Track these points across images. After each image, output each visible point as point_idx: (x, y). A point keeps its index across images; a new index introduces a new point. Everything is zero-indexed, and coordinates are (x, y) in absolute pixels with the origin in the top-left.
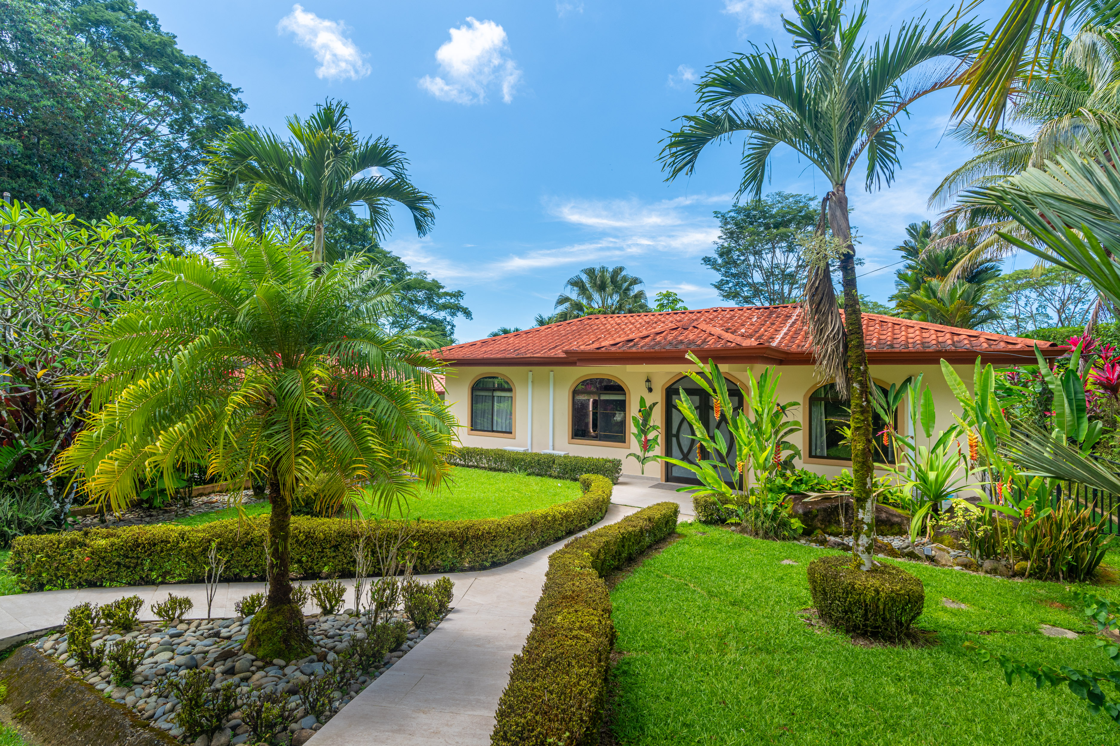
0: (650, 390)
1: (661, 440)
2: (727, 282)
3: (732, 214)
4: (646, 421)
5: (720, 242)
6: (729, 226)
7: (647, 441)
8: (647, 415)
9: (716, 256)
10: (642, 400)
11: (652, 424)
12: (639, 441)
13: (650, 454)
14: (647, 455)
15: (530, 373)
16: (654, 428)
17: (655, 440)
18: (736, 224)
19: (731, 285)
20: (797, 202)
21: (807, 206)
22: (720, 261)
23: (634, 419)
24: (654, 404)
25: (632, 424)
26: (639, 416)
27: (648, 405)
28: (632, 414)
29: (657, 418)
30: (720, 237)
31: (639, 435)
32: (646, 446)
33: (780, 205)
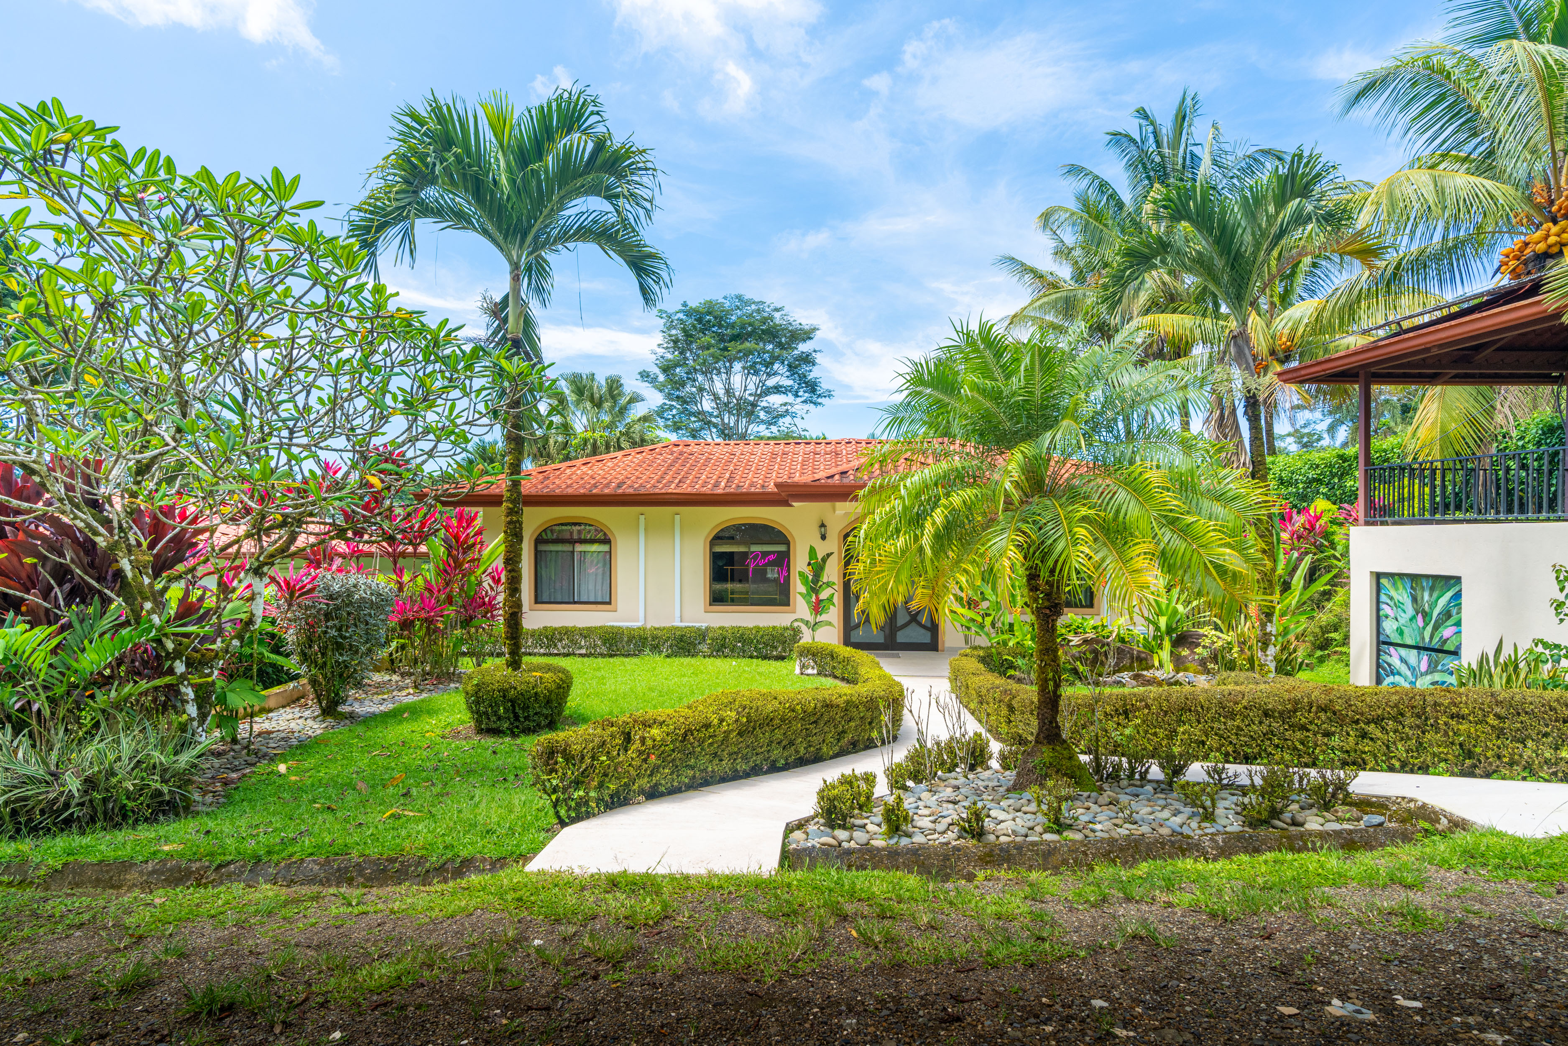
0: (823, 537)
1: (838, 599)
2: (671, 408)
3: (681, 316)
4: (817, 576)
5: (661, 351)
6: (674, 332)
7: (819, 601)
8: (818, 568)
9: (657, 371)
10: (812, 551)
11: (825, 580)
12: (808, 602)
13: (823, 617)
14: (819, 619)
15: (642, 518)
16: (828, 584)
17: (830, 599)
18: (684, 330)
19: (674, 412)
20: (758, 311)
21: (771, 318)
22: (662, 378)
23: (801, 574)
24: (829, 555)
25: (798, 582)
26: (808, 571)
27: (820, 557)
28: (799, 569)
29: (832, 572)
30: (659, 345)
31: (808, 594)
32: (818, 607)
33: (739, 312)
